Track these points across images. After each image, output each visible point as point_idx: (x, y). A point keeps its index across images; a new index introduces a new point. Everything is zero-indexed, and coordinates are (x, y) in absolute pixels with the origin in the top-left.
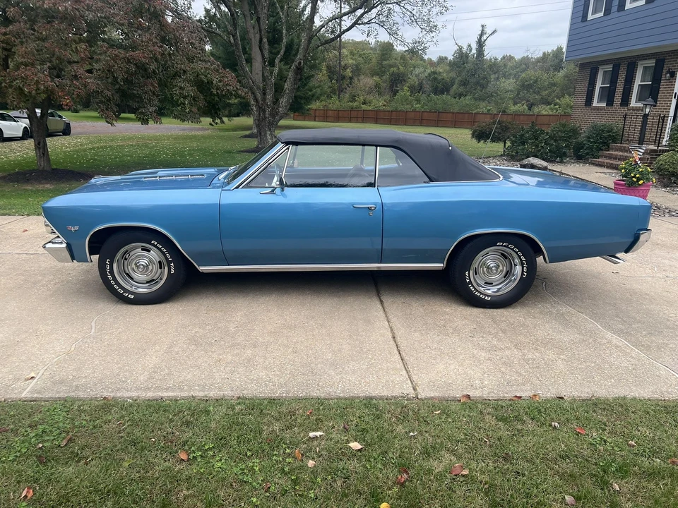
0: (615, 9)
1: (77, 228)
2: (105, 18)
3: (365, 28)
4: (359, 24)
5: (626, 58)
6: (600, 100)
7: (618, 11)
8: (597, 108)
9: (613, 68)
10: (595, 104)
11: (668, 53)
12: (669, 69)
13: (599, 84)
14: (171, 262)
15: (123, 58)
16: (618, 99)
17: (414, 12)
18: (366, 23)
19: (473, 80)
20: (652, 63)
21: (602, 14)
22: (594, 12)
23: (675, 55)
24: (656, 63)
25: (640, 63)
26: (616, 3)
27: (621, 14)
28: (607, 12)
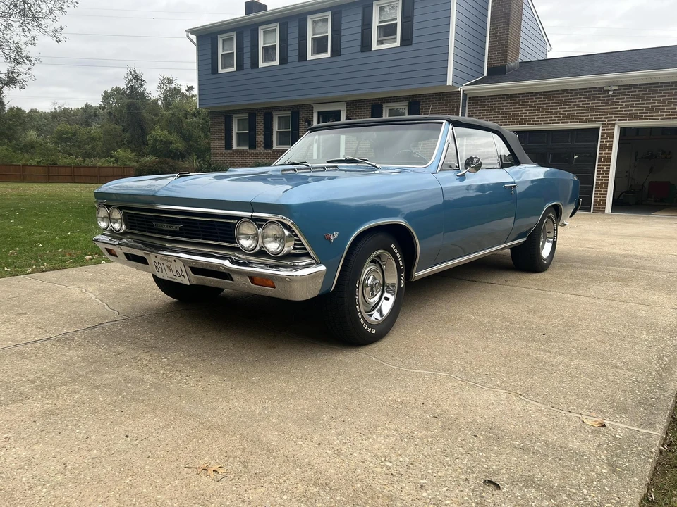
5: (261, 109)
6: (239, 145)
8: (237, 151)
9: (249, 117)
10: (235, 147)
11: (301, 106)
12: (307, 119)
13: (235, 131)
16: (260, 143)
20: (287, 114)
21: (234, 69)
22: (224, 67)
23: (309, 108)
24: (292, 114)
25: (275, 113)
26: (247, 61)
28: (240, 68)
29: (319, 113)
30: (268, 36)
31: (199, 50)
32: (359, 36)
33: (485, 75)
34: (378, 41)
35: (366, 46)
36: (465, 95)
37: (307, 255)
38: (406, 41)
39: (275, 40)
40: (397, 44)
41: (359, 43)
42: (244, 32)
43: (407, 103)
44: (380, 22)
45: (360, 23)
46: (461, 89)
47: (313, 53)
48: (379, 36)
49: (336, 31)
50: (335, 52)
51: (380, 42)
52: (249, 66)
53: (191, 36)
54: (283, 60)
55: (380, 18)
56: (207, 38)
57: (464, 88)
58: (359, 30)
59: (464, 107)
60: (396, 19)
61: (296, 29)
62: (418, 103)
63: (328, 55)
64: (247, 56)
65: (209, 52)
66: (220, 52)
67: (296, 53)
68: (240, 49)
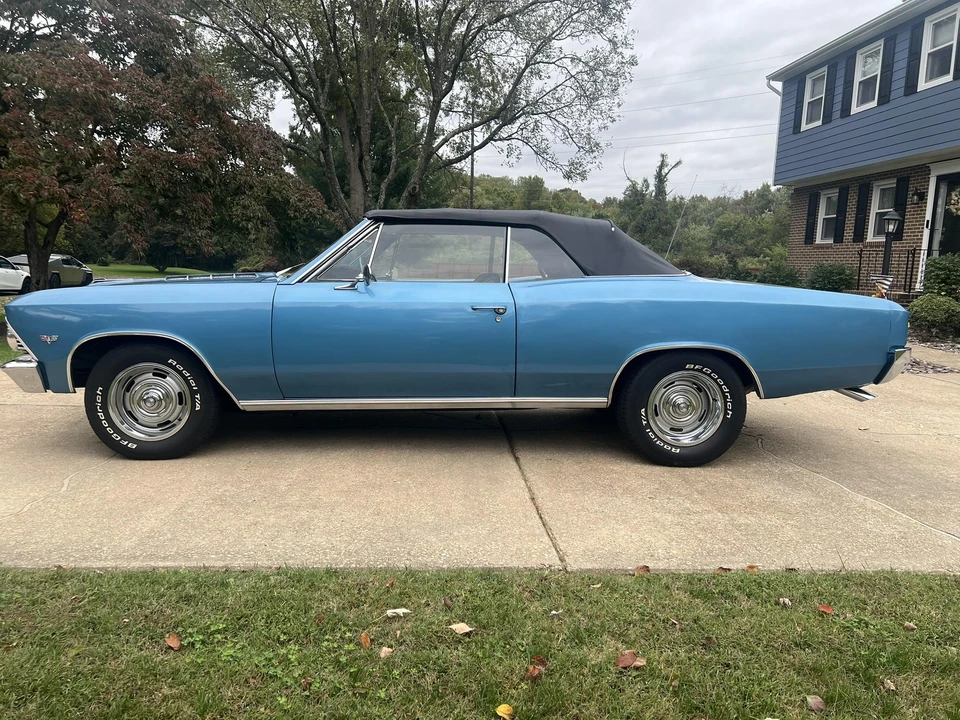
0: (837, 114)
1: (55, 338)
2: (142, 108)
3: (504, 145)
4: (495, 141)
5: (855, 179)
6: (825, 236)
7: (842, 117)
8: (821, 247)
9: (839, 192)
10: (818, 240)
11: (912, 168)
12: (917, 190)
13: (822, 215)
14: (196, 392)
15: (166, 161)
16: (849, 234)
17: (569, 126)
18: (505, 139)
19: (651, 226)
20: (892, 183)
21: (820, 123)
22: (808, 121)
23: (923, 171)
24: (898, 183)
25: (875, 184)
26: (838, 107)
27: (846, 120)
28: (827, 119)
29: (940, 179)
30: (870, 62)
31: (783, 102)
39: (875, 67)
42: (838, 60)
47: (929, 78)
53: (772, 83)
54: (884, 99)
56: (794, 80)
61: (907, 44)
63: (949, 77)
64: (838, 98)
65: (794, 102)
66: (807, 99)
67: (902, 83)
68: (830, 91)
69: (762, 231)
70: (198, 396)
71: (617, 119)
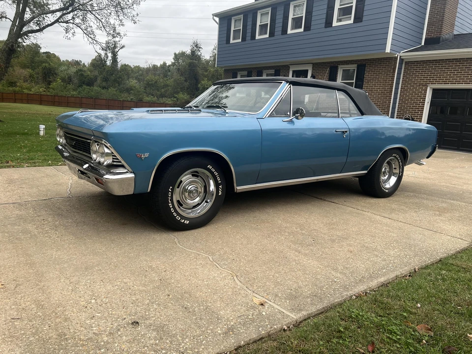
5: (256, 68)
7: (251, 39)
9: (248, 73)
11: (282, 66)
14: (220, 184)
18: (65, 22)
20: (272, 71)
21: (240, 40)
22: (234, 39)
23: (287, 68)
24: (275, 72)
25: (264, 71)
26: (249, 35)
27: (253, 41)
28: (244, 39)
29: (294, 72)
30: (264, 17)
31: (220, 28)
32: (325, 16)
33: (423, 44)
34: (337, 19)
35: (329, 23)
36: (402, 60)
37: (123, 166)
38: (358, 19)
39: (267, 20)
40: (352, 21)
41: (324, 21)
42: (248, 14)
43: (356, 66)
44: (341, 5)
45: (326, 7)
46: (398, 55)
47: (292, 29)
48: (339, 15)
49: (309, 13)
50: (307, 28)
51: (339, 20)
52: (249, 38)
53: (215, 18)
54: (272, 34)
55: (340, 2)
56: (225, 19)
57: (402, 54)
58: (325, 11)
59: (400, 69)
60: (352, 3)
61: (282, 12)
62: (364, 66)
63: (302, 30)
64: (249, 31)
65: (226, 28)
66: (233, 29)
67: (280, 29)
68: (245, 26)
69: (167, 86)
70: (220, 187)
71: (138, 22)
